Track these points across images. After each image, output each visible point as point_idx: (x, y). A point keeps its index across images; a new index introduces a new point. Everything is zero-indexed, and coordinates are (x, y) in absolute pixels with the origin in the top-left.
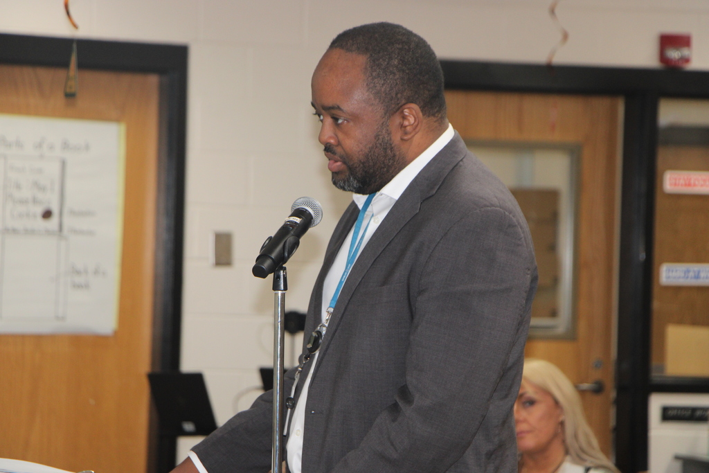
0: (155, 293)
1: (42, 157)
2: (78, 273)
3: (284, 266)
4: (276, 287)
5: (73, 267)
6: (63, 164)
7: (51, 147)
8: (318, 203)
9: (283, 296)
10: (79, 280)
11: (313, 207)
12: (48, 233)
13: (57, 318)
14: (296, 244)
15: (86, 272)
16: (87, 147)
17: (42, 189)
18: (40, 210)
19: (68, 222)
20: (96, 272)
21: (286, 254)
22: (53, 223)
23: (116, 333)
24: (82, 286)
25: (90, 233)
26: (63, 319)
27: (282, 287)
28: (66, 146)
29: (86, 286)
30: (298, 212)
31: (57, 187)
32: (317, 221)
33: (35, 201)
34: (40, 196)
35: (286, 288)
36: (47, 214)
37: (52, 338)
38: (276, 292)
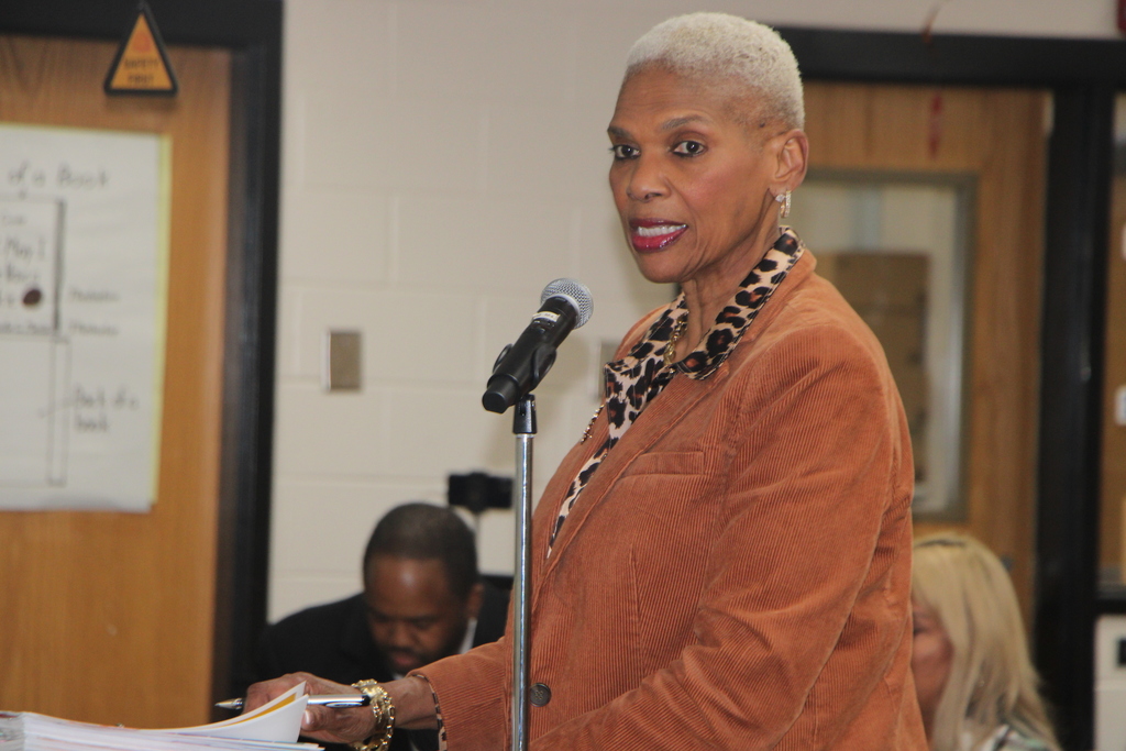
0: (224, 438)
1: (23, 195)
2: (88, 401)
3: (531, 393)
4: (518, 428)
5: (78, 391)
6: (61, 207)
7: (40, 178)
8: (586, 289)
9: (531, 441)
10: (89, 413)
11: (578, 294)
12: (35, 330)
13: (51, 482)
14: (551, 358)
15: (102, 399)
16: (103, 179)
17: (24, 252)
18: (19, 290)
19: (69, 310)
20: (120, 400)
21: (537, 373)
22: (43, 313)
23: (154, 507)
24: (95, 426)
25: (110, 331)
26: (61, 483)
27: (529, 428)
28: (65, 176)
29: (101, 425)
30: (553, 304)
31: (49, 249)
32: (584, 317)
33: (10, 273)
34: (20, 264)
35: (534, 430)
36: (32, 298)
37: (42, 516)
38: (519, 435)
